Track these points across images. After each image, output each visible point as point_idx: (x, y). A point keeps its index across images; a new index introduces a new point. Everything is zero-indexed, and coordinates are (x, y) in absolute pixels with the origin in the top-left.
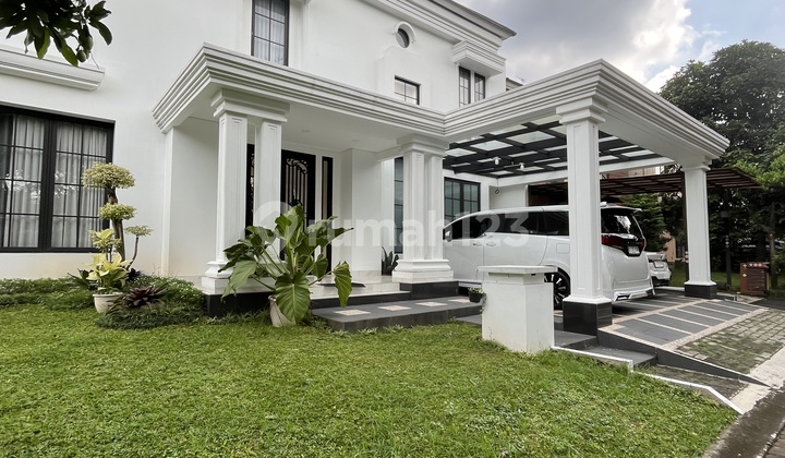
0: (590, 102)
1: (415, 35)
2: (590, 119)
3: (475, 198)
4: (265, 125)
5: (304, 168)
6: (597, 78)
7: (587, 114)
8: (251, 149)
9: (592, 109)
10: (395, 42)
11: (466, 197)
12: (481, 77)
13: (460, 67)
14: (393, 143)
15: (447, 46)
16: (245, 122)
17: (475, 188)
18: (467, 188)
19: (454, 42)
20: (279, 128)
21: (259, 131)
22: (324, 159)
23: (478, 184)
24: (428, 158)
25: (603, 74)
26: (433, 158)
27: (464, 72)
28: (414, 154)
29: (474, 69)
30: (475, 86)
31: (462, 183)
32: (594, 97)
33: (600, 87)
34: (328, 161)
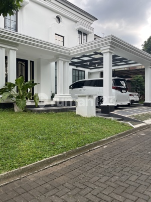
0: (109, 47)
1: (62, 19)
2: (109, 52)
3: (83, 76)
4: (11, 51)
5: (24, 64)
6: (111, 40)
7: (108, 50)
8: (6, 58)
9: (110, 49)
10: (55, 21)
11: (80, 75)
12: (86, 34)
13: (78, 31)
14: (53, 57)
15: (74, 23)
16: (4, 49)
17: (83, 73)
18: (80, 73)
19: (76, 22)
20: (16, 52)
21: (9, 52)
22: (31, 61)
23: (84, 71)
24: (64, 62)
25: (112, 39)
26: (66, 63)
27: (80, 32)
28: (60, 61)
29: (83, 32)
30: (84, 37)
31: (79, 70)
32: (110, 46)
33: (112, 43)
34: (32, 62)
